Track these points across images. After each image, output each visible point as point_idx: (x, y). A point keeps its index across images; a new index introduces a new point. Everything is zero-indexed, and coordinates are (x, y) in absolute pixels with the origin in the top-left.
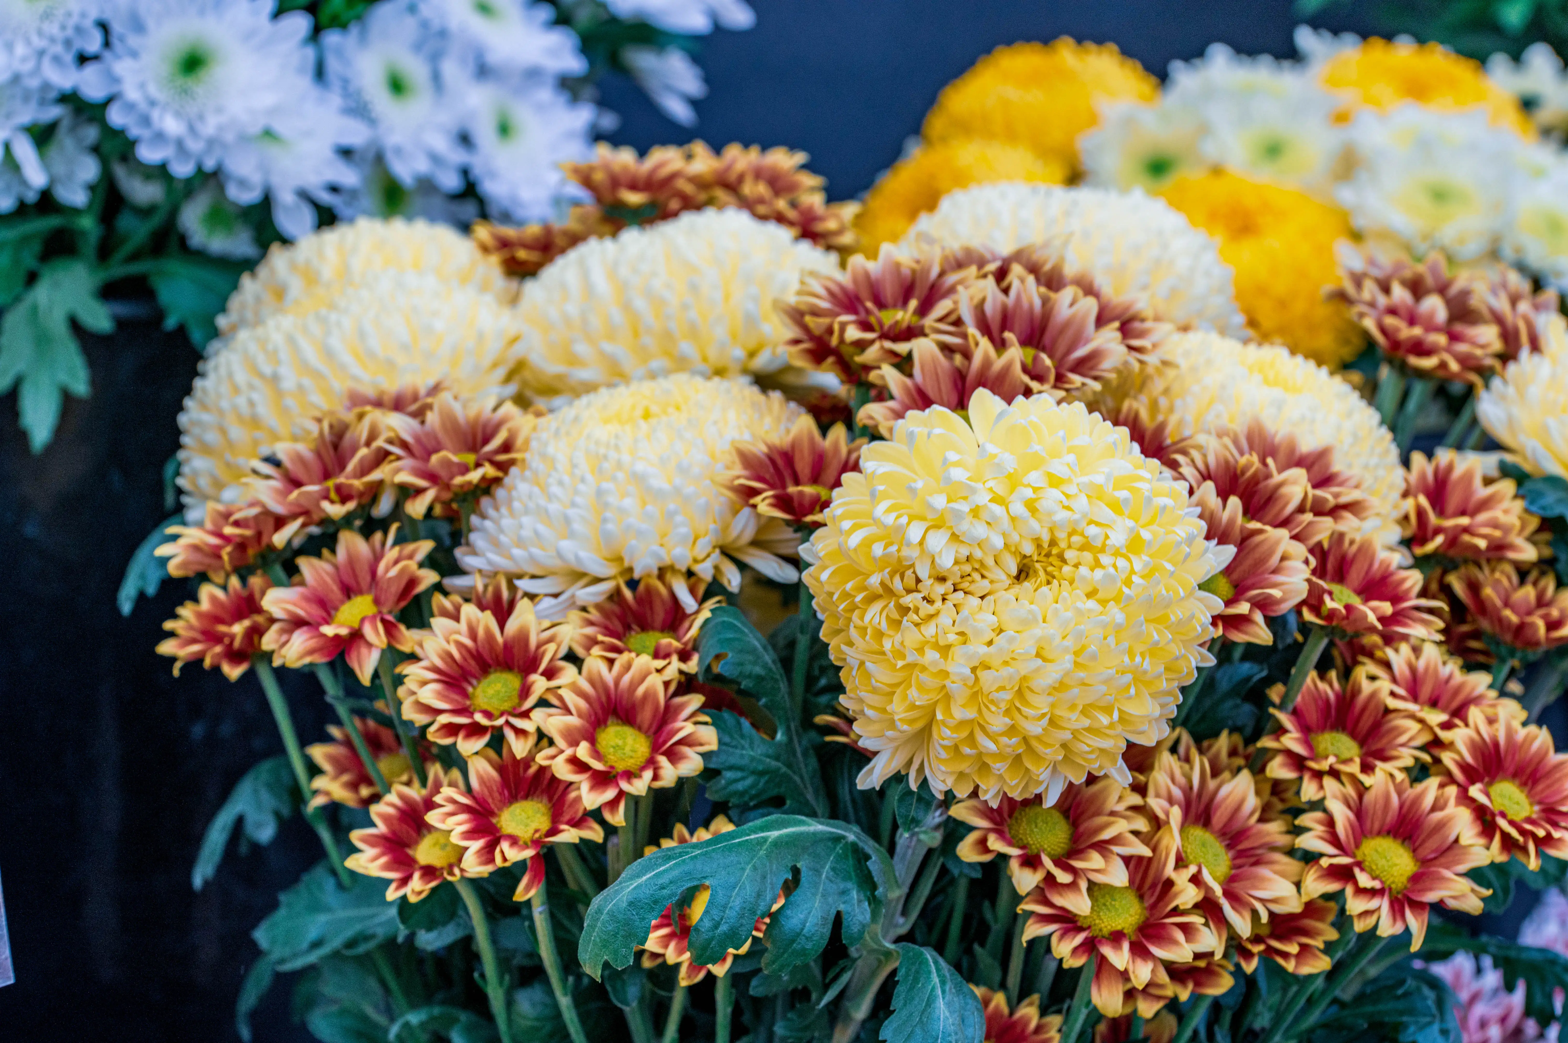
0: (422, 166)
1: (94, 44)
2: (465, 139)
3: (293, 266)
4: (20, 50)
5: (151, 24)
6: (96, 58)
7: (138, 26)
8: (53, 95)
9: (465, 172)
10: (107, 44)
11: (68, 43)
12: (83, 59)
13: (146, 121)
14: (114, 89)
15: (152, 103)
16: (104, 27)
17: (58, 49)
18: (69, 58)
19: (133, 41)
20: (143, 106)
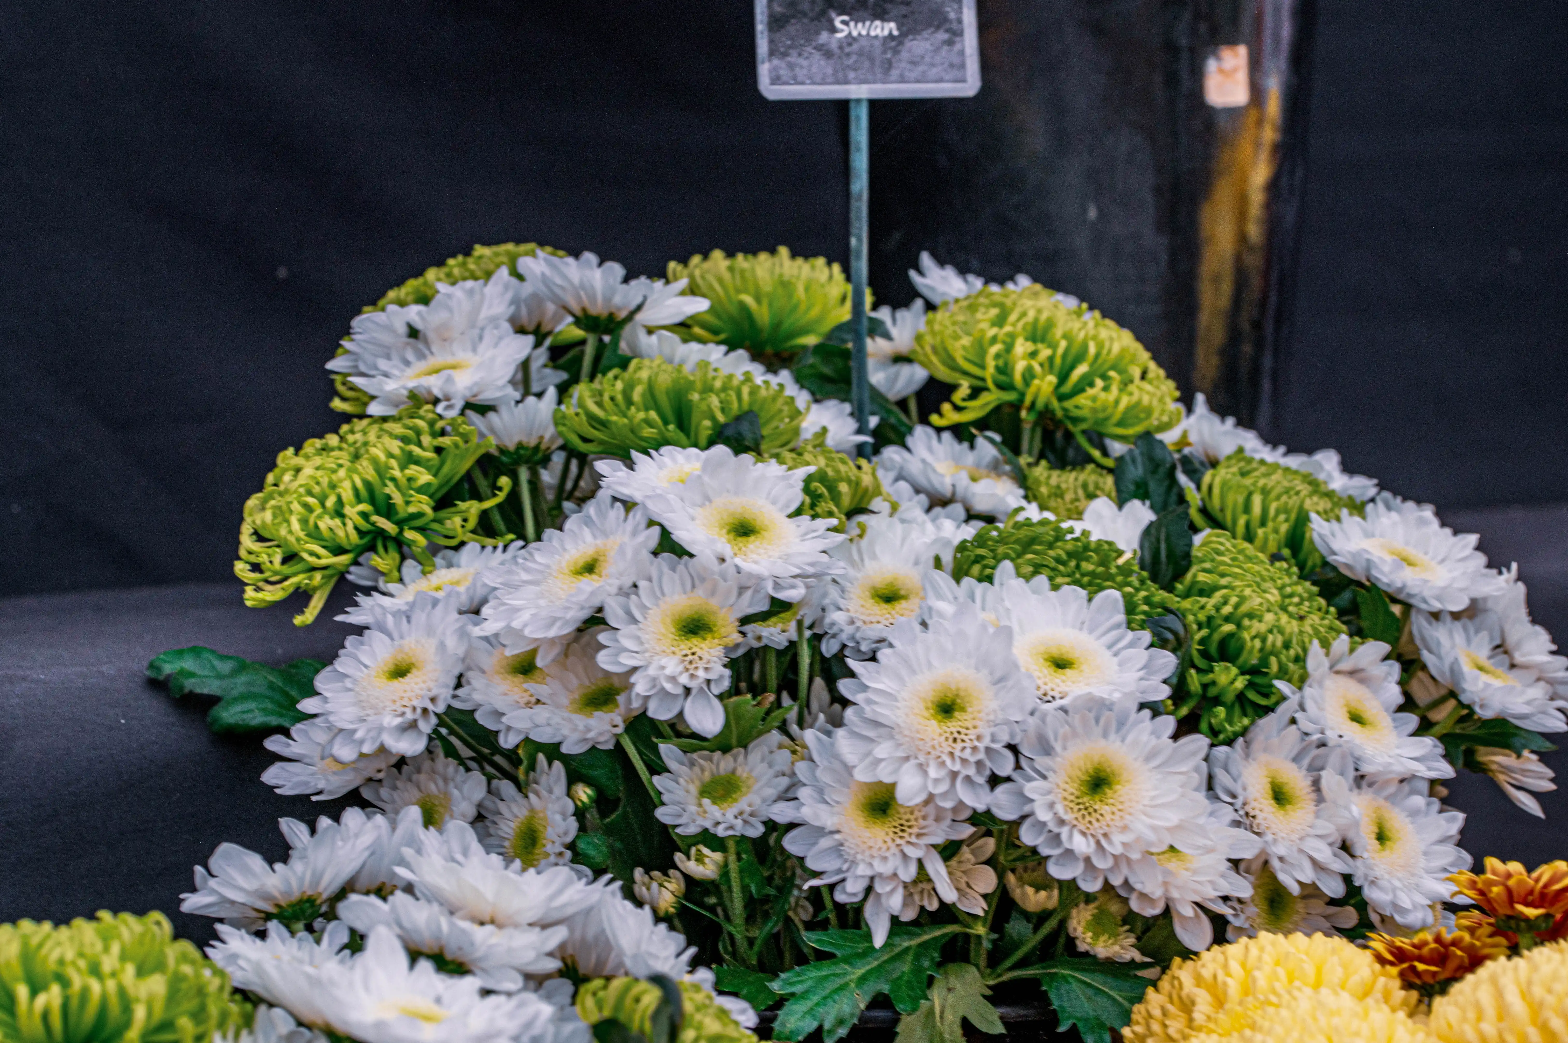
0: (1308, 875)
1: (1006, 768)
2: (1345, 847)
3: (1199, 980)
4: (933, 772)
5: (1058, 747)
6: (1008, 779)
7: (1047, 750)
8: (967, 814)
9: (1347, 879)
10: (1018, 767)
11: (979, 764)
12: (994, 781)
13: (1056, 839)
14: (1027, 809)
15: (1062, 822)
16: (1013, 748)
17: (971, 771)
18: (981, 780)
19: (1041, 762)
20: (1052, 826)
